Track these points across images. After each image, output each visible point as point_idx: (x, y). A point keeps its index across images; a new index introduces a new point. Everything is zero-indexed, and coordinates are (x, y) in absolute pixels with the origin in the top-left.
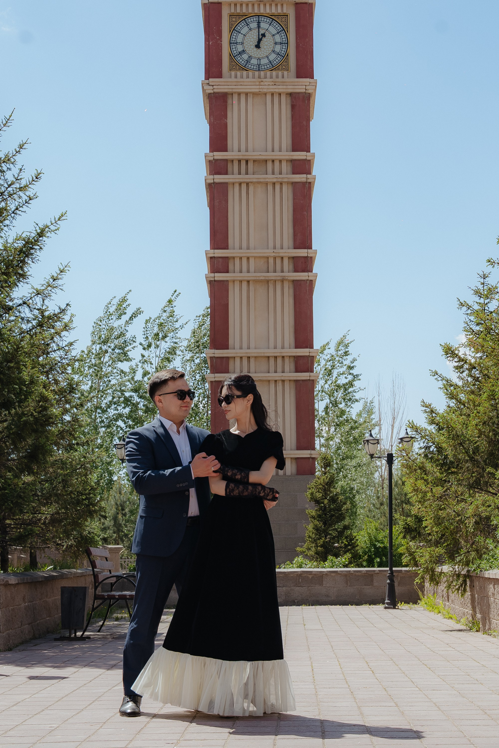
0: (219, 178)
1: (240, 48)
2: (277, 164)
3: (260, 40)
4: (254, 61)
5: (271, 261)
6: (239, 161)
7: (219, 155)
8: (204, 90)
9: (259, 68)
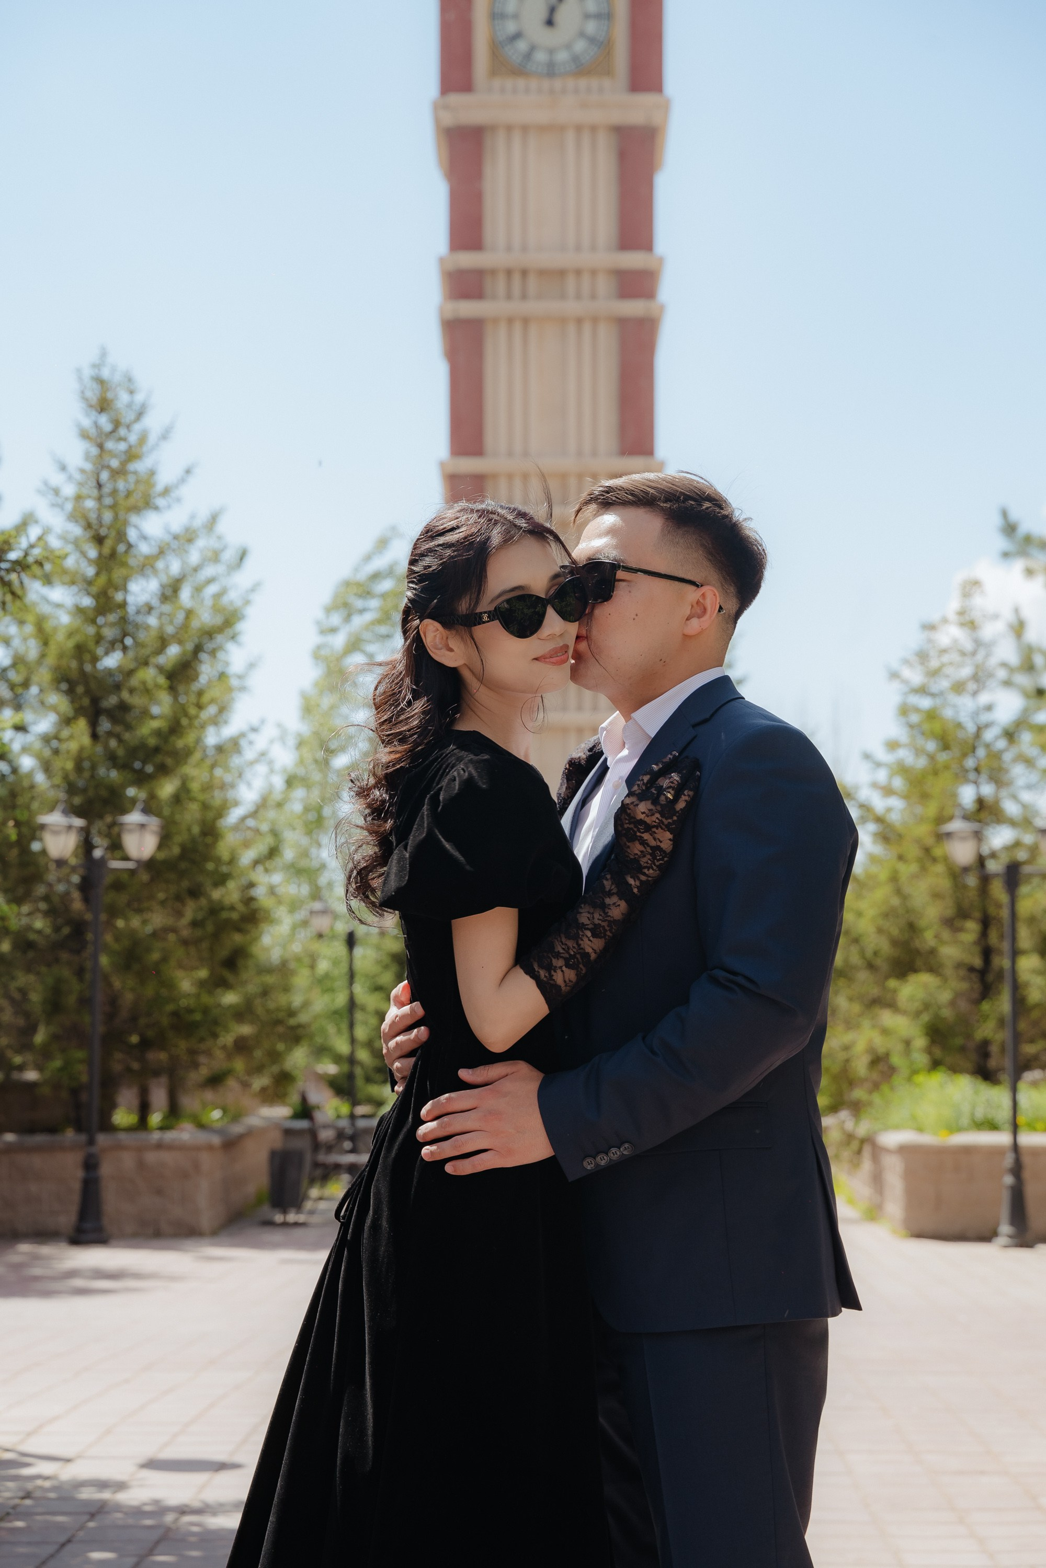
0: (468, 309)
1: (511, 27)
2: (586, 279)
3: (552, 10)
4: (540, 57)
5: (573, 482)
6: (509, 273)
7: (468, 260)
8: (437, 121)
9: (551, 71)
